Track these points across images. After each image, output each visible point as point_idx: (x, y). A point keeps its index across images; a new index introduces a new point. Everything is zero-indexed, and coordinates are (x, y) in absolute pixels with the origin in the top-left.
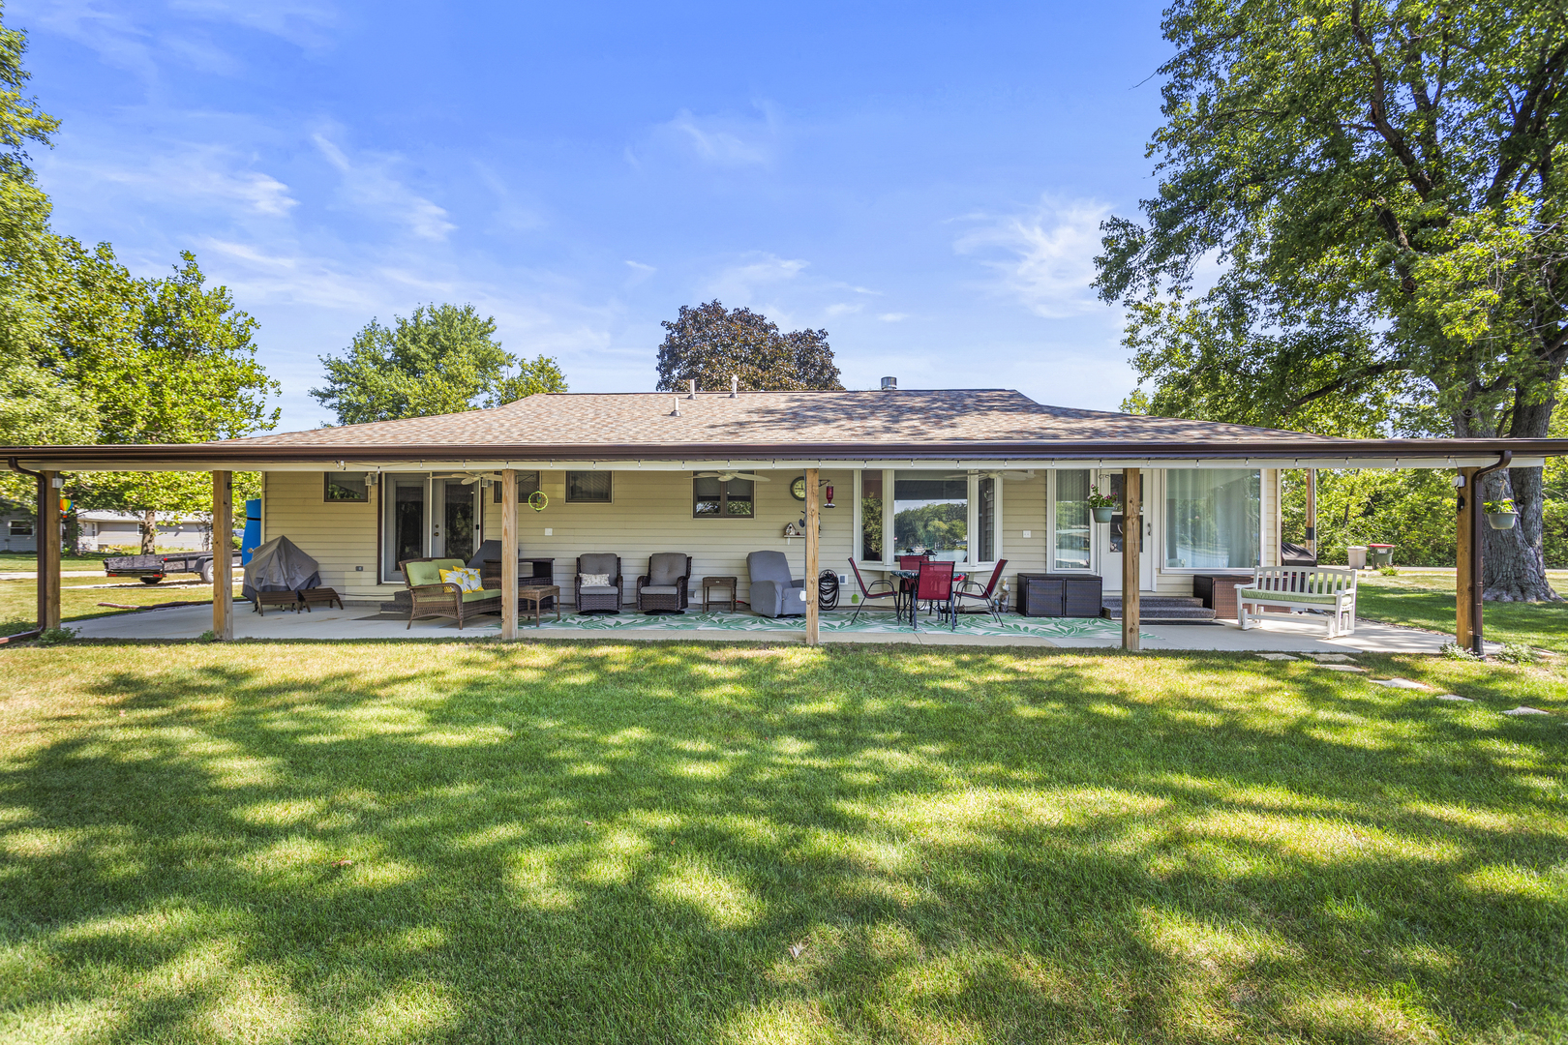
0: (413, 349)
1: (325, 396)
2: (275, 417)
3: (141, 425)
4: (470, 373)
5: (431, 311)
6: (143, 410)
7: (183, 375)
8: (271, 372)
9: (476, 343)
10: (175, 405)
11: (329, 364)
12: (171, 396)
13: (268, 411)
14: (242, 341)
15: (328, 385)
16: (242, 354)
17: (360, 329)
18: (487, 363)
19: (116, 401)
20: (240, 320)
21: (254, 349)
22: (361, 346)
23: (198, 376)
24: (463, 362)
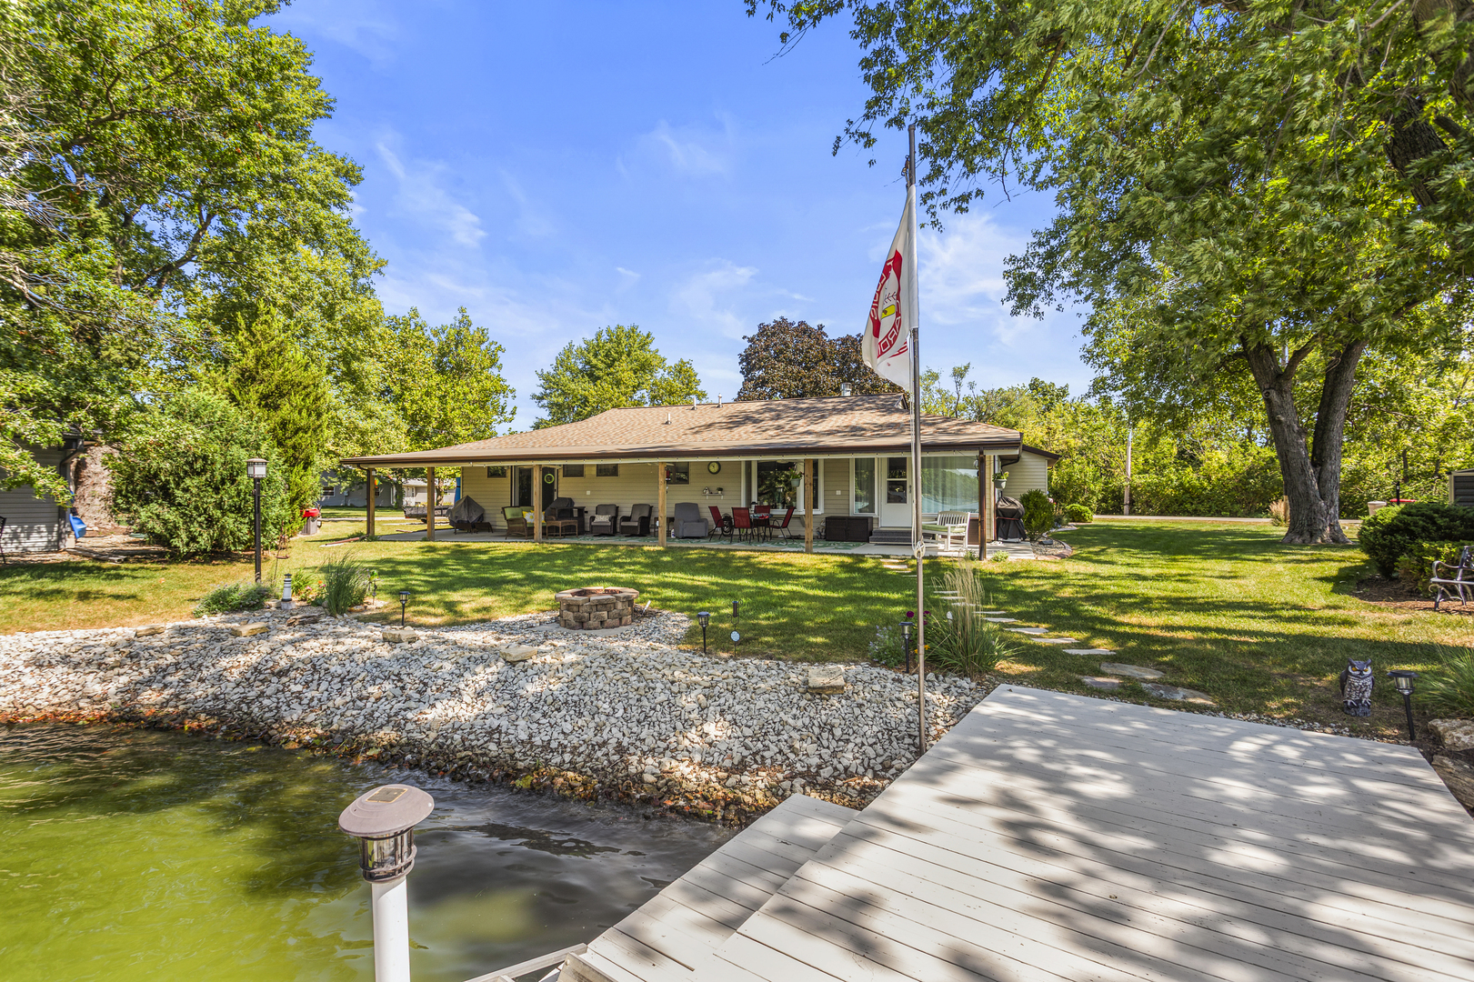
0: (594, 361)
1: (540, 399)
2: (513, 413)
3: (434, 424)
4: (627, 376)
5: (608, 331)
6: (436, 413)
7: (458, 389)
8: (511, 383)
9: (637, 353)
10: (453, 410)
11: (541, 376)
12: (451, 403)
13: (509, 409)
14: (493, 363)
15: (542, 390)
16: (494, 371)
17: (561, 350)
18: (644, 367)
19: (421, 409)
20: (493, 347)
21: (500, 368)
22: (561, 363)
23: (467, 389)
24: (624, 370)
